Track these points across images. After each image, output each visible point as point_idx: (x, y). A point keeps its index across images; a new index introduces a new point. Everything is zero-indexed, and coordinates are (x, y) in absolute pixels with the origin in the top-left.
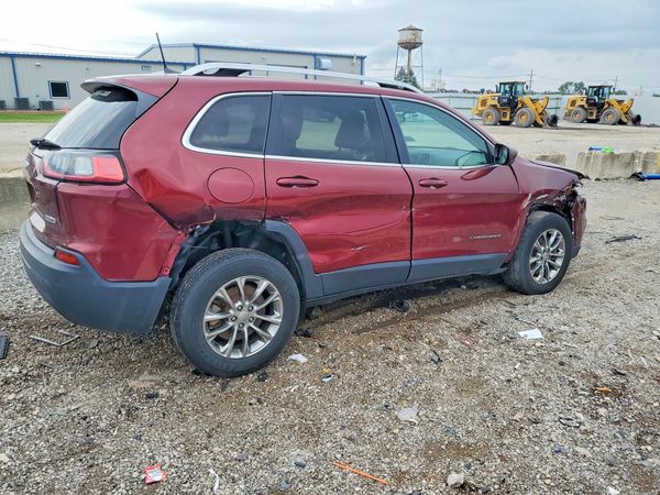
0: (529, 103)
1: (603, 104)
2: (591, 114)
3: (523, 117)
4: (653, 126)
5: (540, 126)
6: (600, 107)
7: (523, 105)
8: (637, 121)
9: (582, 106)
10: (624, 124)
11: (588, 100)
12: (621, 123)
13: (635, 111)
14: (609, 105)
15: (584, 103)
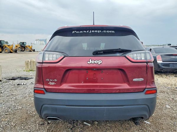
0: (8, 46)
1: (25, 47)
2: (22, 49)
3: (6, 50)
4: (38, 52)
5: (12, 53)
6: (24, 47)
7: (6, 47)
8: (34, 50)
9: (20, 47)
10: (31, 51)
11: (21, 46)
12: (30, 51)
13: (33, 49)
14: (27, 47)
15: (20, 46)
